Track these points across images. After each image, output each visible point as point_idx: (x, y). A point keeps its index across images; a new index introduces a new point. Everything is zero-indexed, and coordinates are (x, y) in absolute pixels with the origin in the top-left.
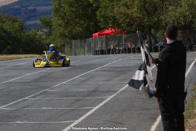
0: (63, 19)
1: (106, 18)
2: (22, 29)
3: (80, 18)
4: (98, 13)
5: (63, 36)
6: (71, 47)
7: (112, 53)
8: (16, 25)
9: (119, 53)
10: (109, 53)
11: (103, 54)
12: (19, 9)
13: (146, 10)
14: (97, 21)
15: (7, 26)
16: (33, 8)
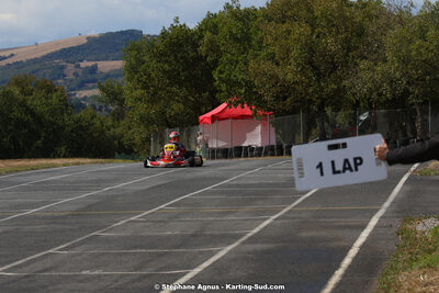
0: (145, 87)
1: (232, 84)
2: (66, 106)
3: (180, 84)
4: (215, 75)
5: (146, 121)
6: (162, 143)
7: (246, 155)
8: (54, 98)
9: (259, 155)
10: (239, 156)
11: (226, 157)
12: (63, 68)
13: (315, 68)
14: (215, 91)
15: (36, 102)
16: (90, 64)
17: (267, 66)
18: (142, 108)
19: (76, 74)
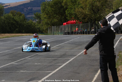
0: (47, 15)
1: (71, 14)
2: (25, 19)
3: (57, 14)
4: (66, 12)
5: (47, 24)
6: (51, 30)
7: (74, 34)
8: (21, 17)
9: (78, 34)
10: (72, 34)
11: (69, 34)
12: (23, 9)
13: (93, 10)
14: (66, 16)
15: (16, 18)
16: (31, 8)
17: (80, 10)
18: (46, 20)
19: (27, 11)
